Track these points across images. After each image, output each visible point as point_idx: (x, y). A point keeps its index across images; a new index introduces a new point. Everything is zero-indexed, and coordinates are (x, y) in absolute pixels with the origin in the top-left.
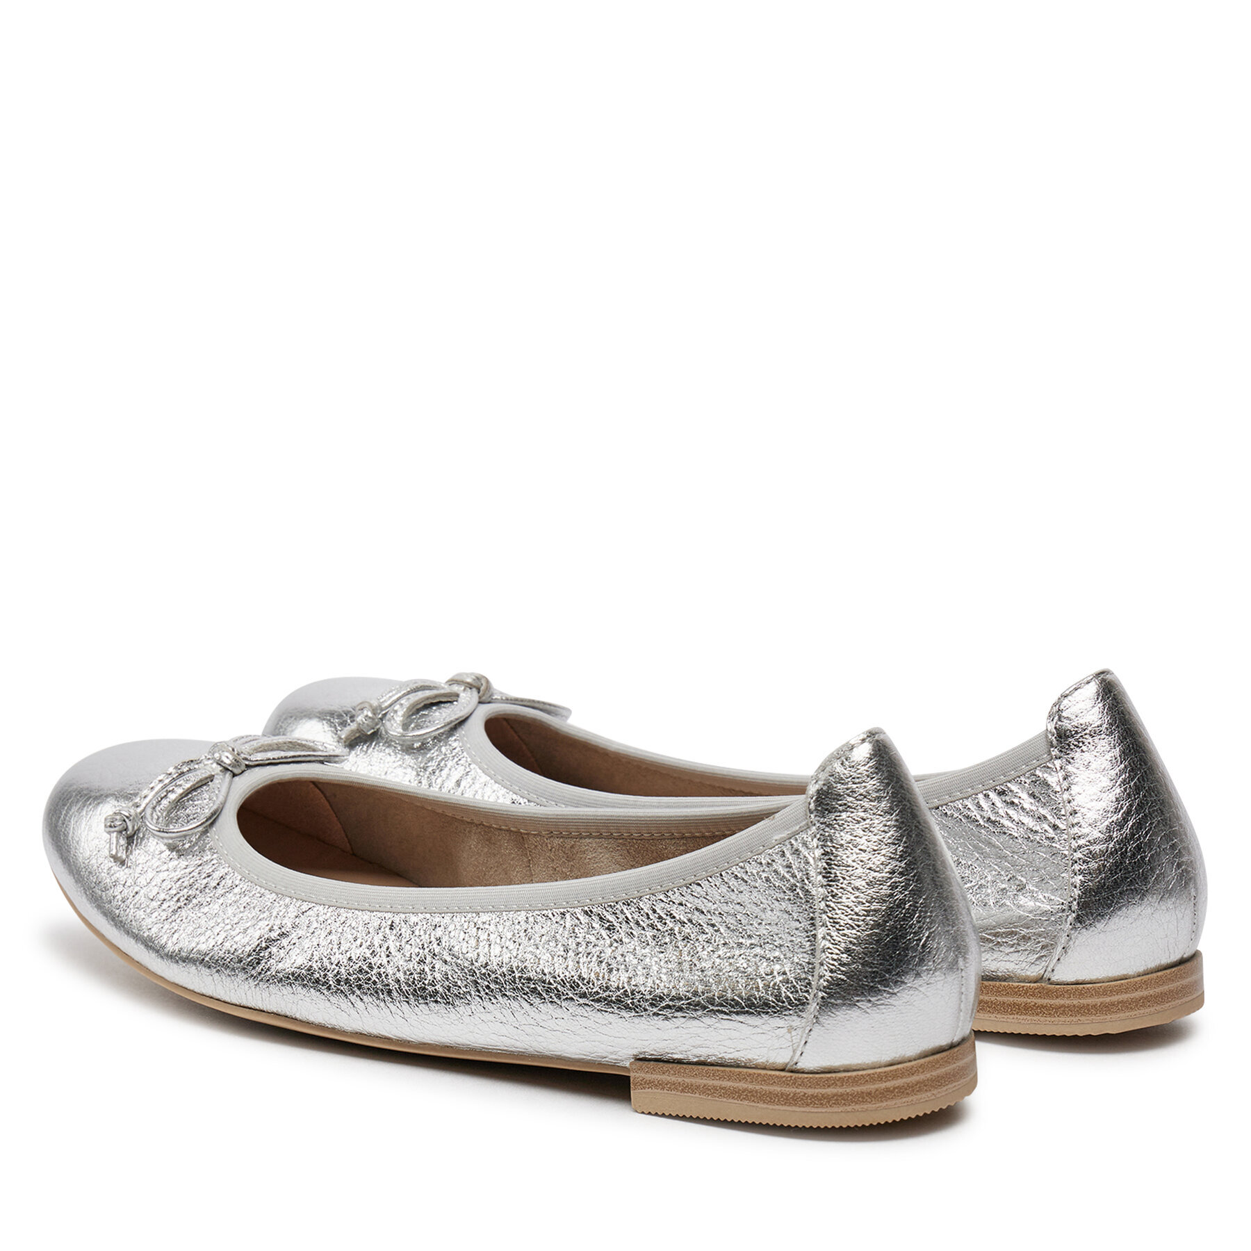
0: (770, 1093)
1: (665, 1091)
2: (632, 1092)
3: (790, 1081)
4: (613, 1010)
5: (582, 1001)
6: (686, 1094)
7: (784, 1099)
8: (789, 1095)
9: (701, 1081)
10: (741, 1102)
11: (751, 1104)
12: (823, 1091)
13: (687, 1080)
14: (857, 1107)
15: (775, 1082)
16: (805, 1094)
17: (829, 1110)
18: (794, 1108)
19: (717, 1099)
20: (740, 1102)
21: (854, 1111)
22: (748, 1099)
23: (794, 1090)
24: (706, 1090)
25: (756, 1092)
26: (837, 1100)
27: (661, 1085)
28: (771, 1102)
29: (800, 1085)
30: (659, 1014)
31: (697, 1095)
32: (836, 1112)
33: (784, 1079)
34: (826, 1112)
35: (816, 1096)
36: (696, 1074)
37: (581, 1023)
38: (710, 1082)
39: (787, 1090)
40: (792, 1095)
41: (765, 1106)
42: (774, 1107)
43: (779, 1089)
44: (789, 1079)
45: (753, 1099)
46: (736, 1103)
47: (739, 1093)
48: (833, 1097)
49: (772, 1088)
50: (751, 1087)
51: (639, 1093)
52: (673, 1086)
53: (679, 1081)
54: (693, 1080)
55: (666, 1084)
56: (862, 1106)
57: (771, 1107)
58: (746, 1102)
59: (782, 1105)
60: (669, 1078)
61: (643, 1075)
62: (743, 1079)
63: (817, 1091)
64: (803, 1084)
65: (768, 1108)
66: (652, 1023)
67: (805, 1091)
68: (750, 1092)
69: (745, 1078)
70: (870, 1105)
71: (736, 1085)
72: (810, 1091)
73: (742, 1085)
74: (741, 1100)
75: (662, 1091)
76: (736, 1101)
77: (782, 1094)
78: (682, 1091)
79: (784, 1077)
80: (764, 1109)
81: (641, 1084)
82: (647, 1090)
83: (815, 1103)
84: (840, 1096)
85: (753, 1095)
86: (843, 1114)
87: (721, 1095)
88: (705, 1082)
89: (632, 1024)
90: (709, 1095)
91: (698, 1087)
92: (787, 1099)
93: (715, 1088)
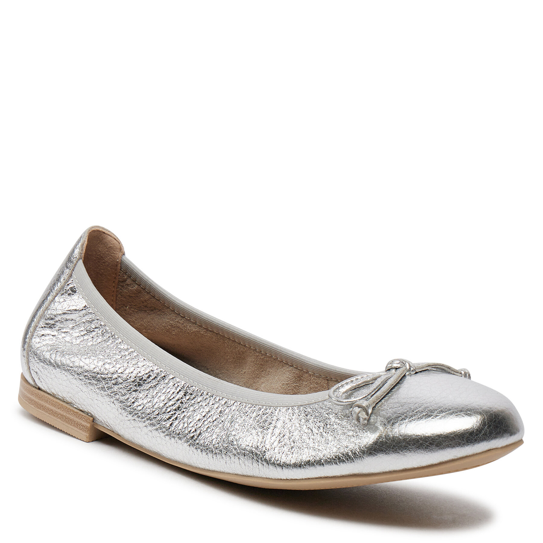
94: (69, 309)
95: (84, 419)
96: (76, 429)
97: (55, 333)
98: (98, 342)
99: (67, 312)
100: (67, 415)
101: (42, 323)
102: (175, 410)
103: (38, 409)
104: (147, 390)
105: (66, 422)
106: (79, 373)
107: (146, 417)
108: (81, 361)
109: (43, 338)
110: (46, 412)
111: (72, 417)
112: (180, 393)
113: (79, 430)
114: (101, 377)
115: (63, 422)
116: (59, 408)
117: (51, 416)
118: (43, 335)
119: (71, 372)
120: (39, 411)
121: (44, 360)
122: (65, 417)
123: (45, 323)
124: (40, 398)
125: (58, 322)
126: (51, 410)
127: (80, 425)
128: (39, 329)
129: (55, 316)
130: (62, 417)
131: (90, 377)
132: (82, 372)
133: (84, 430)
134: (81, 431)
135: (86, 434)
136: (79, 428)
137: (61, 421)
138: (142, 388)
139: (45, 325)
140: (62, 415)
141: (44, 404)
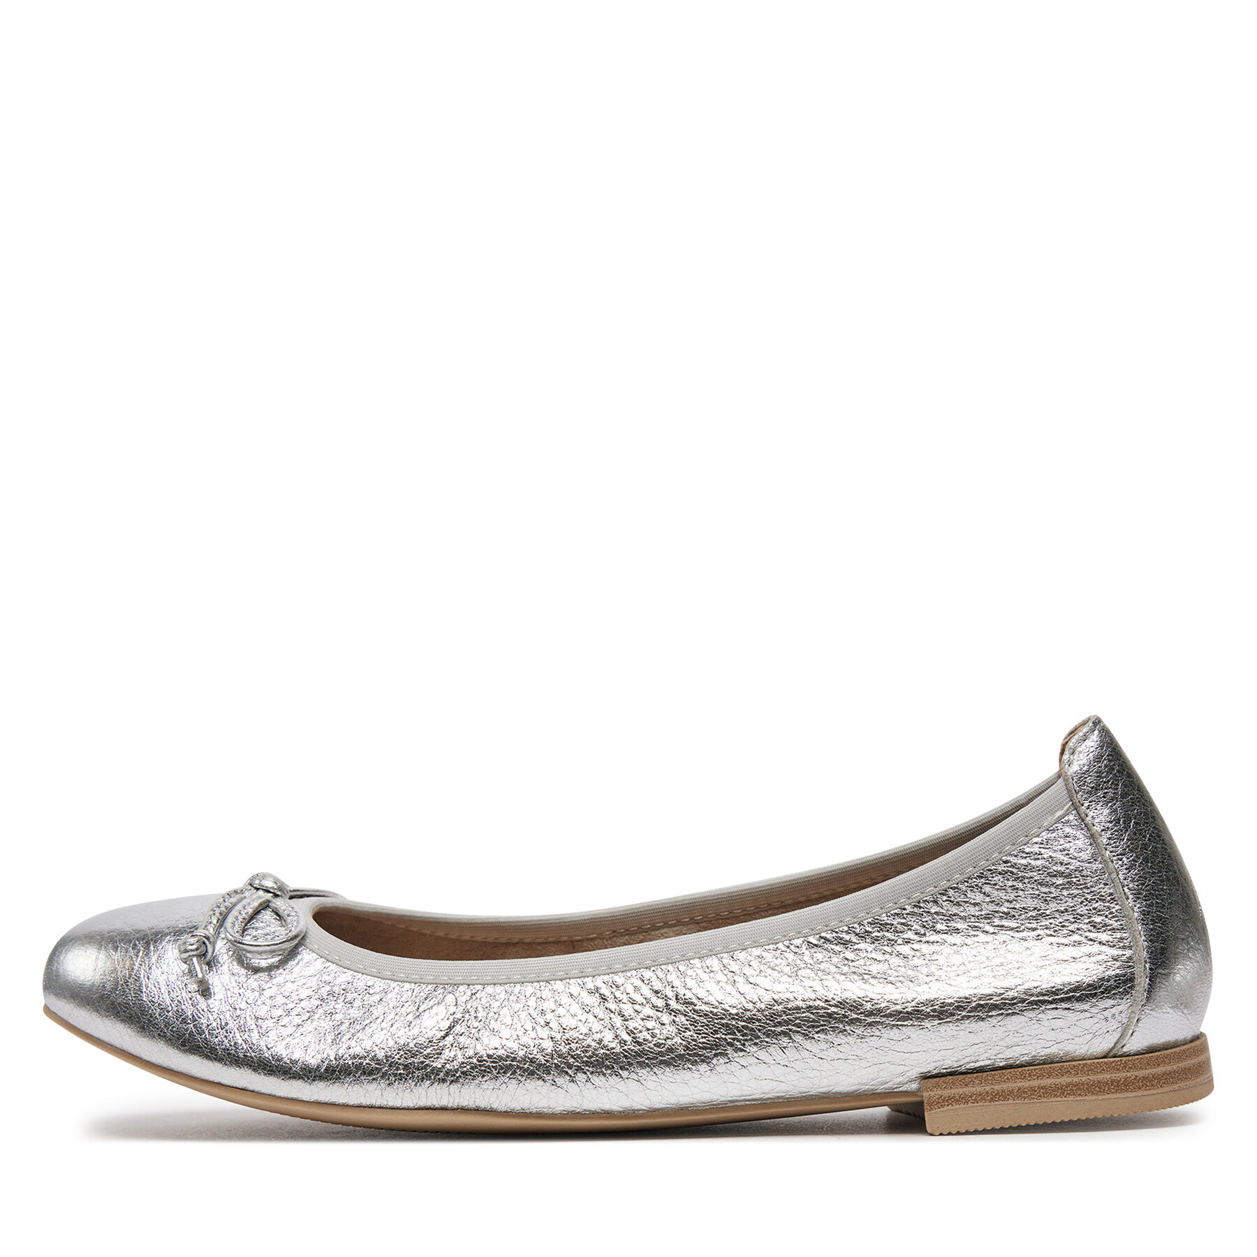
0: (1099, 1082)
1: (970, 1105)
2: (926, 1114)
3: (1120, 1065)
4: (912, 1022)
5: (869, 1020)
6: (996, 1103)
7: (1115, 1086)
8: (1120, 1080)
9: (1015, 1085)
10: (1066, 1099)
11: (1078, 1098)
12: (1153, 1071)
13: (997, 1087)
14: (1182, 1084)
15: (1103, 1070)
16: (1136, 1076)
17: (1160, 1090)
18: (1126, 1094)
19: (1035, 1100)
20: (1064, 1099)
21: (1181, 1089)
22: (1074, 1094)
23: (1124, 1075)
24: (1021, 1094)
25: (1083, 1084)
26: (1166, 1079)
27: (963, 1099)
28: (1101, 1092)
29: (1131, 1068)
30: (970, 1017)
31: (1011, 1101)
32: (1166, 1092)
33: (1113, 1064)
34: (1158, 1093)
35: (1147, 1078)
36: (1008, 1079)
37: (871, 1044)
38: (1026, 1084)
39: (1117, 1076)
40: (1123, 1080)
41: (1094, 1097)
42: (1104, 1097)
43: (1108, 1076)
44: (1119, 1063)
45: (1079, 1092)
46: (1058, 1101)
47: (1062, 1089)
48: (1163, 1077)
49: (1100, 1077)
50: (1076, 1079)
51: (936, 1113)
52: (981, 1097)
53: (986, 1090)
54: (1005, 1086)
55: (971, 1097)
56: (1186, 1083)
57: (1100, 1097)
58: (1071, 1098)
59: (1113, 1093)
60: (974, 1089)
61: (940, 1092)
62: (1066, 1072)
63: (1147, 1072)
64: (1134, 1067)
65: (1098, 1100)
66: (962, 1027)
67: (1136, 1073)
68: (1075, 1086)
69: (1069, 1071)
70: (1191, 1082)
71: (1057, 1081)
72: (1141, 1073)
73: (1065, 1080)
74: (1065, 1097)
75: (966, 1106)
76: (1059, 1099)
77: (1112, 1081)
78: (992, 1100)
79: (1113, 1062)
80: (1093, 1100)
81: (938, 1103)
82: (946, 1108)
83: (1147, 1085)
84: (1168, 1074)
85: (1078, 1089)
86: (1172, 1093)
87: (1040, 1096)
88: (1019, 1085)
89: (936, 1033)
90: (1025, 1098)
91: (1011, 1092)
92: (1118, 1086)
93: (1032, 1089)
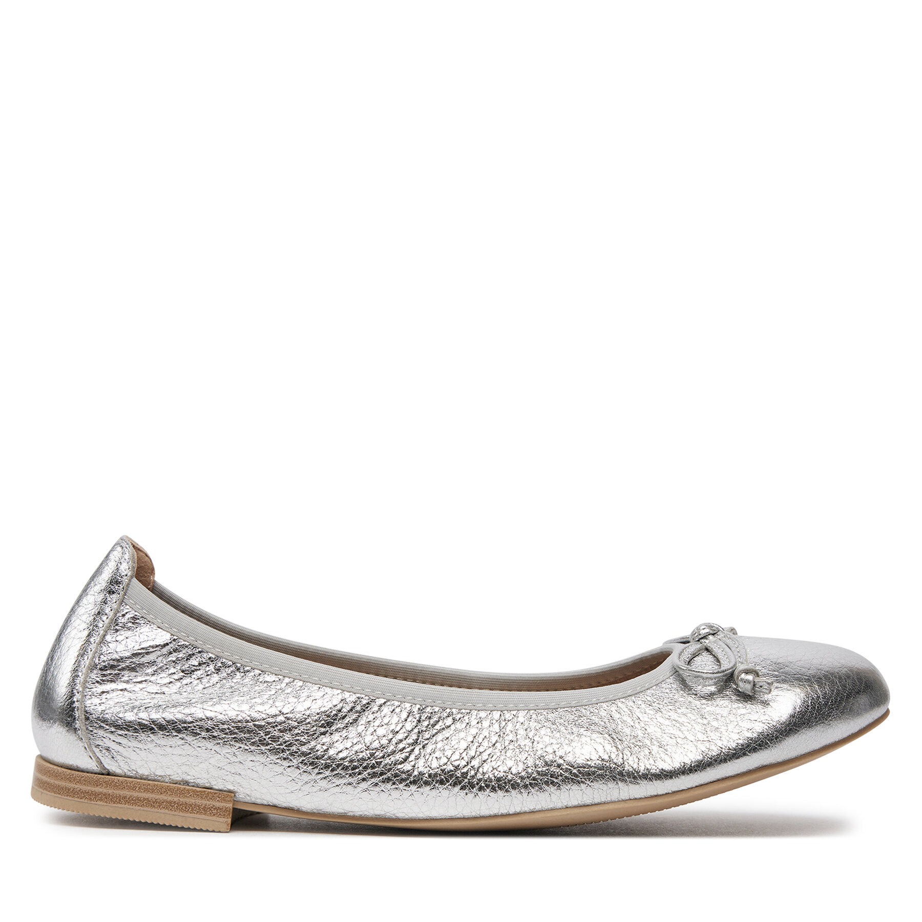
94: (142, 647)
95: (218, 799)
96: (203, 816)
97: (124, 686)
98: (215, 683)
99: (140, 651)
100: (180, 799)
101: (96, 676)
102: (412, 744)
103: (115, 805)
104: (344, 728)
105: (182, 810)
106: (210, 728)
107: (361, 765)
108: (205, 711)
109: (104, 696)
110: (136, 804)
111: (191, 801)
112: (408, 720)
113: (210, 818)
114: (255, 725)
115: (173, 813)
116: (161, 793)
117: (145, 809)
118: (103, 692)
119: (193, 730)
120: (118, 807)
121: (126, 725)
122: (177, 804)
123: (102, 674)
124: (117, 786)
125: (125, 669)
126: (145, 799)
127: (210, 810)
128: (91, 685)
129: (118, 661)
130: (170, 805)
131: (232, 729)
132: (215, 725)
133: (220, 814)
134: (214, 818)
135: (226, 820)
136: (211, 814)
137: (170, 812)
138: (333, 728)
139: (102, 677)
140: (170, 802)
141: (128, 793)
